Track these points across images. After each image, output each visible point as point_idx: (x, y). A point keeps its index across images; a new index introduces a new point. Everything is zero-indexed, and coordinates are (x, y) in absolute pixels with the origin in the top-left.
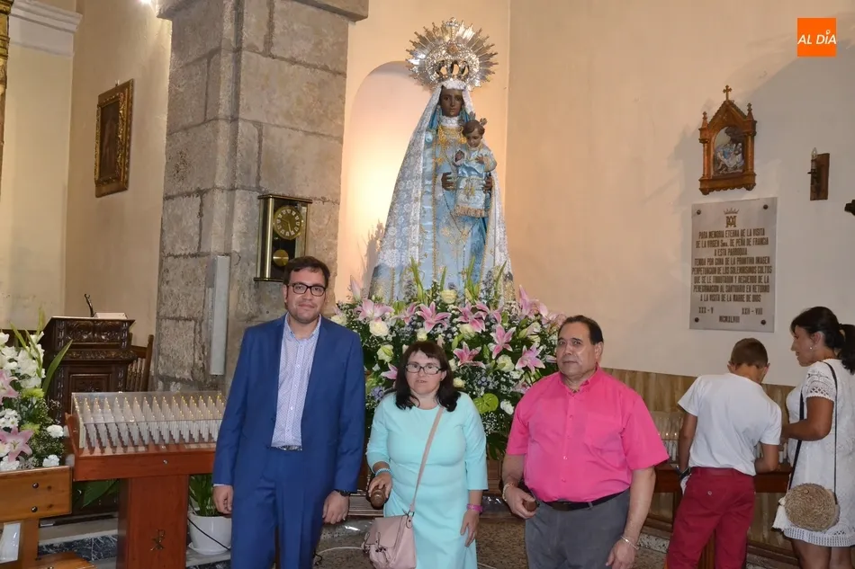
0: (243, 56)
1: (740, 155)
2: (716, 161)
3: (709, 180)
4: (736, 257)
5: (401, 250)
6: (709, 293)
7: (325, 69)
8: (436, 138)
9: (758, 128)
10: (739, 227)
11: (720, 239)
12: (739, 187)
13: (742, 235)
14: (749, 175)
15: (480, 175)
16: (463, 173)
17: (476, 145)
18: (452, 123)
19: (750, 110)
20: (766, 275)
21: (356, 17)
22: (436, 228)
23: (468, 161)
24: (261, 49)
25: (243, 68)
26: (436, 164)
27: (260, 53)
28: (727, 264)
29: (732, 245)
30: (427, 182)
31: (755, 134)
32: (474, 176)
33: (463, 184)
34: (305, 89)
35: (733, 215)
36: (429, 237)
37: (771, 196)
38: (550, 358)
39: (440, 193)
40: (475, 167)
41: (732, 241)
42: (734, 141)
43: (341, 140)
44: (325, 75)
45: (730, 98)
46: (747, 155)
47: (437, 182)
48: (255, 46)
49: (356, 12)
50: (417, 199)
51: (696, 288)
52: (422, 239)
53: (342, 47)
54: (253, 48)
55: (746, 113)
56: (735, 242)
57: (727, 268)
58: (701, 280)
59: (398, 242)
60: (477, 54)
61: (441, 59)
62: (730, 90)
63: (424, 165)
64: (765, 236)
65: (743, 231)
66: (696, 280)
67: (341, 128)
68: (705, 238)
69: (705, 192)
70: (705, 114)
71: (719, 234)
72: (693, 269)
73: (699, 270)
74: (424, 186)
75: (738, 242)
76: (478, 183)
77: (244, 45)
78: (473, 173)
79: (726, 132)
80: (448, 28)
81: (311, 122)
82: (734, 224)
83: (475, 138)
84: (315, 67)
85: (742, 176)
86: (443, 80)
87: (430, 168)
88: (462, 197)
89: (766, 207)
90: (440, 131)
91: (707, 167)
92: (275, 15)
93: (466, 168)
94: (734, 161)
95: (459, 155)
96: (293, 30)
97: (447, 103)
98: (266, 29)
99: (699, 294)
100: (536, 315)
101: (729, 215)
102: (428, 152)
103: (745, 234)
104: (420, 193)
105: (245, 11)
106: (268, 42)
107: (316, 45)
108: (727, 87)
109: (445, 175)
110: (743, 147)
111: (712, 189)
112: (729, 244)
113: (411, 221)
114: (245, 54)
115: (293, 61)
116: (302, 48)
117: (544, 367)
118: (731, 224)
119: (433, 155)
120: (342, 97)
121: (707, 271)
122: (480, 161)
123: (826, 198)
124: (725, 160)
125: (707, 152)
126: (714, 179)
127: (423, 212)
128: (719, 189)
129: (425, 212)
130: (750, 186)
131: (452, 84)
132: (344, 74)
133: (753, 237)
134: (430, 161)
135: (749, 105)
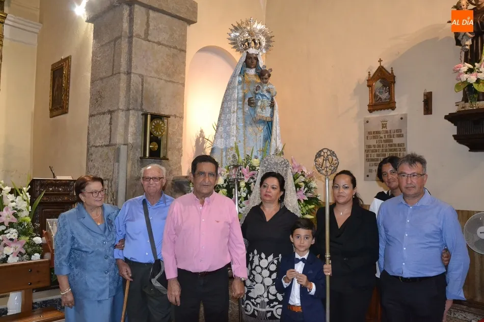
0: (134, 40)
1: (388, 93)
2: (376, 96)
3: (372, 106)
4: (388, 144)
5: (226, 139)
6: (374, 162)
7: (175, 48)
8: (244, 79)
9: (397, 80)
10: (388, 129)
11: (379, 135)
12: (388, 109)
13: (390, 132)
14: (392, 103)
15: (268, 99)
16: (259, 98)
17: (266, 83)
18: (252, 72)
19: (392, 71)
20: (403, 152)
21: (191, 22)
22: (245, 127)
23: (262, 91)
24: (143, 37)
25: (134, 46)
26: (244, 93)
27: (142, 39)
28: (383, 147)
29: (385, 137)
30: (240, 103)
31: (394, 82)
32: (265, 99)
33: (259, 103)
34: (165, 58)
35: (385, 123)
36: (241, 132)
37: (404, 113)
38: (309, 195)
39: (247, 108)
40: (266, 94)
41: (385, 136)
42: (384, 86)
43: (183, 85)
44: (175, 51)
45: (382, 65)
46: (391, 92)
47: (245, 102)
48: (140, 35)
49: (191, 19)
50: (234, 112)
51: (367, 160)
52: (237, 132)
53: (184, 37)
54: (138, 36)
55: (390, 72)
56: (386, 136)
57: (383, 150)
58: (369, 156)
59: (224, 135)
60: (264, 36)
61: (246, 38)
62: (382, 61)
63: (237, 93)
64: (402, 133)
65: (390, 131)
66: (367, 156)
67: (184, 79)
68: (371, 134)
69: (370, 111)
70: (369, 72)
71: (378, 132)
72: (365, 150)
73: (368, 151)
74: (238, 105)
75: (388, 136)
76: (267, 103)
77: (134, 34)
78: (264, 97)
79: (380, 82)
80: (249, 23)
81: (169, 76)
82: (386, 127)
83: (266, 79)
84: (170, 47)
85: (389, 103)
86: (247, 49)
87: (241, 95)
88: (259, 110)
89: (402, 119)
90: (246, 76)
91: (371, 99)
92: (150, 19)
93: (261, 95)
94: (385, 96)
95: (258, 88)
96: (159, 28)
97: (250, 61)
98: (145, 27)
99: (369, 163)
100: (302, 172)
101: (383, 123)
102: (240, 87)
103: (392, 132)
104: (236, 108)
105: (135, 17)
106: (147, 33)
107: (171, 35)
108: (380, 59)
109: (249, 99)
110: (389, 89)
111: (374, 110)
112: (383, 137)
113: (231, 124)
114: (134, 39)
115: (159, 43)
116: (163, 37)
117: (307, 199)
118: (384, 127)
119: (243, 88)
120: (184, 63)
121: (373, 151)
122: (268, 91)
123: (431, 114)
124: (381, 96)
125: (371, 91)
126: (375, 105)
127: (238, 118)
128: (377, 110)
129: (239, 119)
130: (393, 108)
131: (252, 51)
132: (185, 51)
133: (395, 133)
134: (241, 91)
135: (392, 68)
